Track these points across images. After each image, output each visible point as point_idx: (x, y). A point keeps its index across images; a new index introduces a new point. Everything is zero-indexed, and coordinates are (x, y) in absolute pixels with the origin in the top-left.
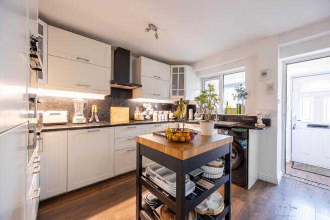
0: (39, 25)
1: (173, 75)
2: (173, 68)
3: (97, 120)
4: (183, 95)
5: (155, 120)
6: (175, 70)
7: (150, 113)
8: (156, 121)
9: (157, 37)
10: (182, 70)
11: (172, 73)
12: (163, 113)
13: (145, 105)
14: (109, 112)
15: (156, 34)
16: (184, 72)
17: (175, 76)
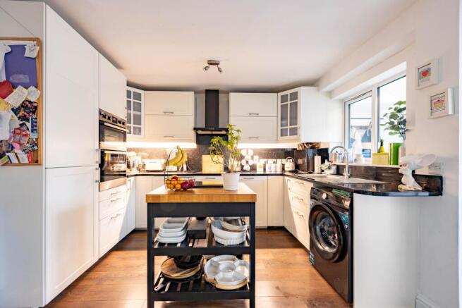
0: (128, 91)
1: (282, 106)
2: (282, 96)
3: (185, 169)
4: (296, 134)
5: (259, 171)
6: (284, 99)
7: (251, 163)
8: (262, 173)
9: (220, 71)
10: (295, 96)
11: (280, 104)
12: (275, 163)
13: (243, 153)
14: (201, 160)
15: (219, 68)
16: (296, 99)
17: (284, 108)
